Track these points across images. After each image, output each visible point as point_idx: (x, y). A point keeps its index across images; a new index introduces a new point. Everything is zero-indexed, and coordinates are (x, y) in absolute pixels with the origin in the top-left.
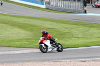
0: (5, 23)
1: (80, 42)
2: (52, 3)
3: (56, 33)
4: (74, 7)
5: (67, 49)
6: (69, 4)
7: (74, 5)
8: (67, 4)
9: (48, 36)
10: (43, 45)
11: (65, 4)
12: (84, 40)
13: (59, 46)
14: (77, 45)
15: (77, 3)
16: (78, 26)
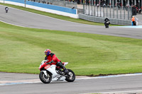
0: (21, 40)
1: (127, 66)
2: (87, 12)
3: (93, 53)
4: (119, 17)
5: (109, 76)
6: (112, 13)
7: (119, 13)
8: (109, 12)
9: (54, 59)
10: (45, 72)
11: (105, 12)
12: (133, 64)
13: (70, 73)
14: (124, 70)
15: (123, 11)
16: (124, 44)
